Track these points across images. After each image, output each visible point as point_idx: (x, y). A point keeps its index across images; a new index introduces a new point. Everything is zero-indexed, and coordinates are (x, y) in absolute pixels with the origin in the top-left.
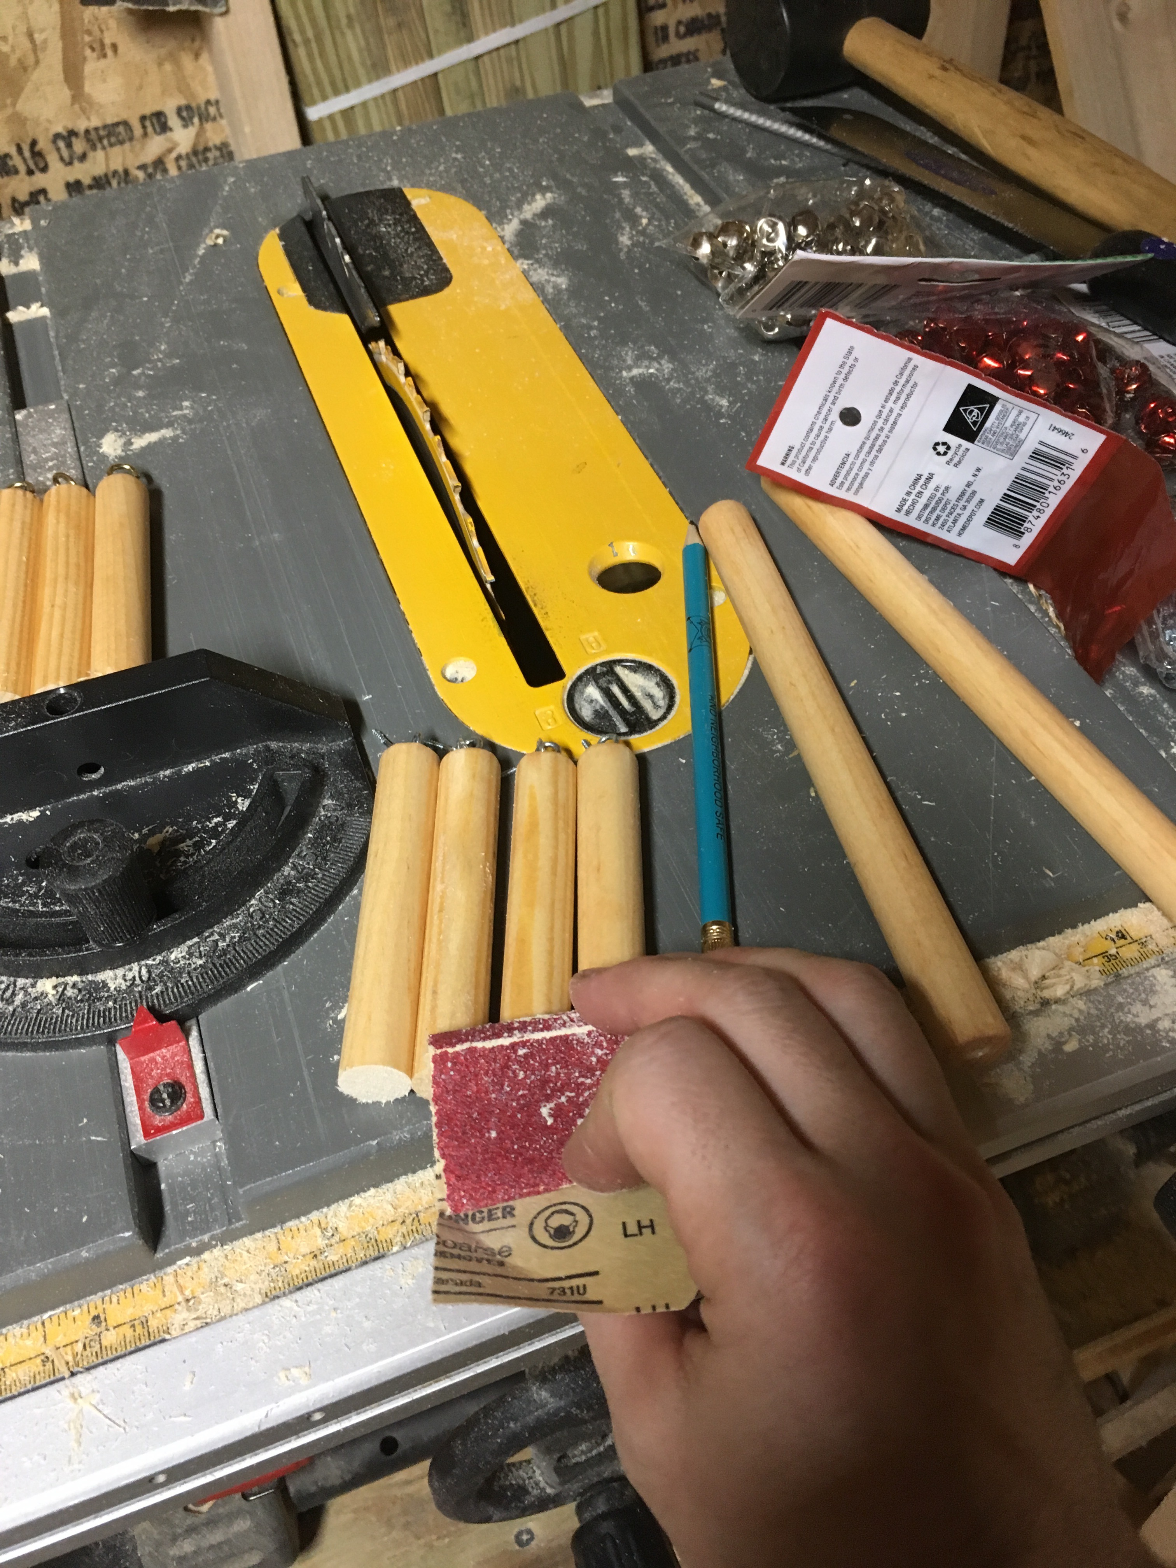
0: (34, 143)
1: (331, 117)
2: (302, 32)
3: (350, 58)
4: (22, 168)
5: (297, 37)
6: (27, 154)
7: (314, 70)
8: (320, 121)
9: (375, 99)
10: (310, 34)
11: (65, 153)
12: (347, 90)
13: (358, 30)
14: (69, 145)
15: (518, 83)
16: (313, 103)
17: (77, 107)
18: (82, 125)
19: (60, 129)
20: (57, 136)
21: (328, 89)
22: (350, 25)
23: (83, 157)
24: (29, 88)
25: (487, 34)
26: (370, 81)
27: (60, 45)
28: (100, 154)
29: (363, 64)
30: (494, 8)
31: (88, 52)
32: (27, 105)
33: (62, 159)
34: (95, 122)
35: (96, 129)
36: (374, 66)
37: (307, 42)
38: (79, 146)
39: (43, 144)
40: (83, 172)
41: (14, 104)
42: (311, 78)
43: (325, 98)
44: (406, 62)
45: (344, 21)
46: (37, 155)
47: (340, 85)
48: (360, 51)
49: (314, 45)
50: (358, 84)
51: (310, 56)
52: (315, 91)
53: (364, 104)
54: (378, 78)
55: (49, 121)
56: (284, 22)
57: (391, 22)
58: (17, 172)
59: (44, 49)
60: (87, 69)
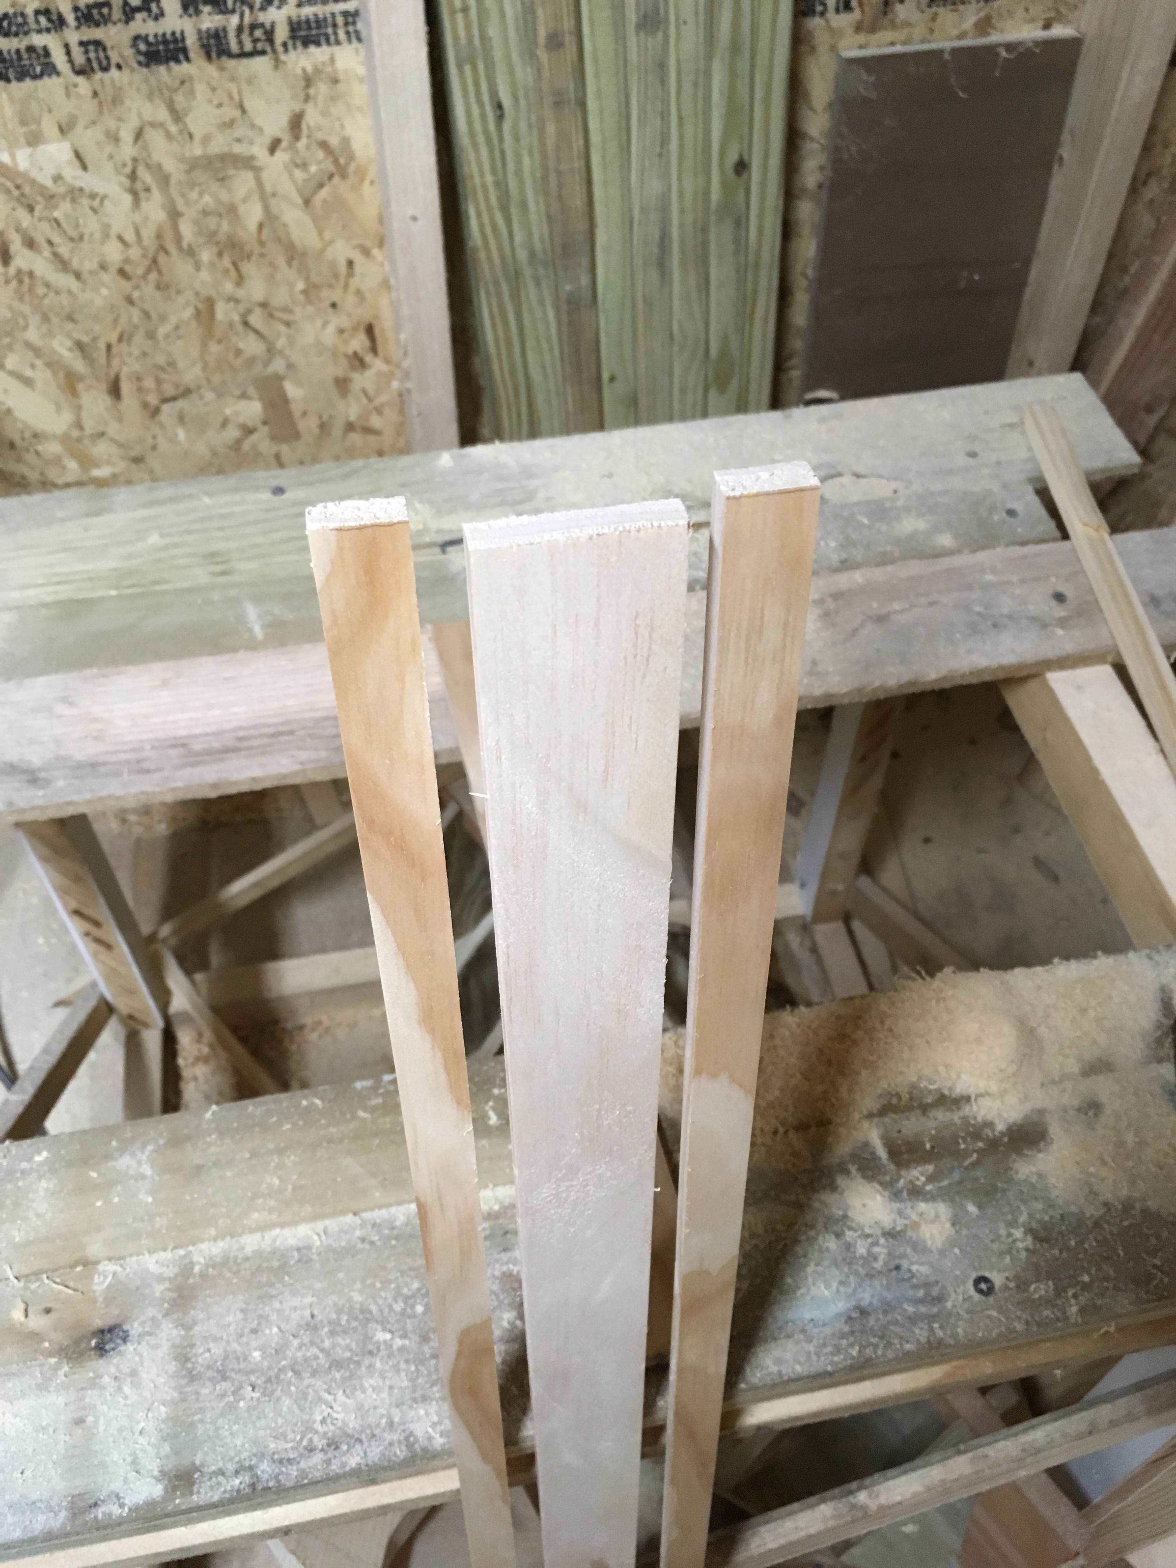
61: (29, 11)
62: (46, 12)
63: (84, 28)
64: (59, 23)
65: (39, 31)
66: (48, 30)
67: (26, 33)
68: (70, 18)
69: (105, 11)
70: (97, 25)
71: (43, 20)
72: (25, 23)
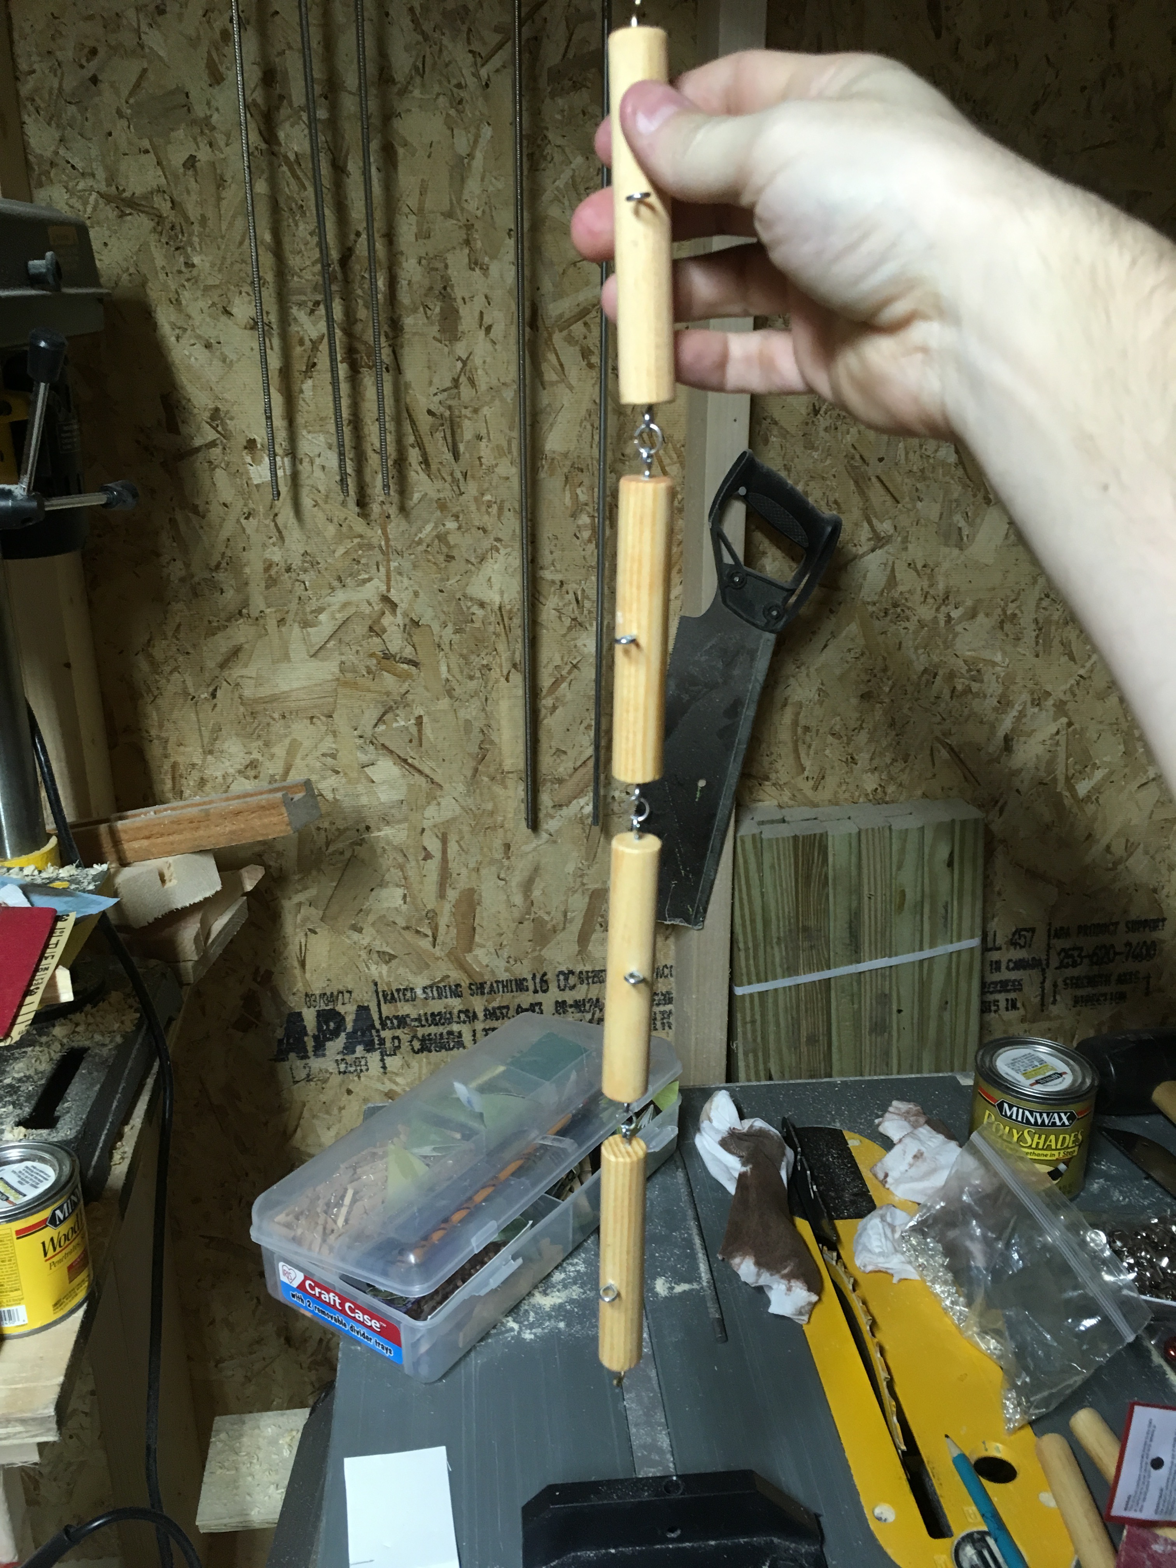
0: (545, 974)
1: (751, 995)
2: (746, 943)
3: (773, 963)
4: (531, 988)
5: (741, 945)
6: (538, 980)
7: (747, 966)
8: (744, 996)
9: (784, 988)
10: (750, 945)
11: (562, 983)
12: (766, 981)
13: (783, 946)
14: (566, 979)
15: (887, 992)
16: (741, 985)
17: (579, 957)
18: (578, 968)
19: (564, 969)
20: (561, 973)
21: (754, 978)
22: (779, 942)
23: (573, 988)
24: (553, 943)
25: (871, 960)
26: (784, 977)
28: (585, 986)
29: (781, 966)
30: (879, 945)
31: (598, 927)
32: (547, 953)
33: (559, 987)
34: (588, 968)
35: (587, 972)
36: (788, 968)
37: (747, 949)
38: (572, 980)
39: (549, 976)
40: (569, 997)
41: (540, 950)
42: (744, 970)
43: (750, 983)
44: (811, 968)
45: (775, 940)
46: (544, 981)
47: (762, 975)
48: (781, 959)
49: (751, 951)
50: (775, 978)
51: (747, 959)
52: (745, 979)
53: (776, 990)
54: (790, 976)
55: (559, 963)
56: (735, 936)
57: (806, 944)
58: (527, 990)
59: (571, 922)
60: (594, 937)
61: (455, 1011)
62: (466, 1012)
63: (488, 1021)
64: (472, 1017)
65: (458, 1023)
66: (464, 1022)
67: (449, 1023)
68: (481, 1015)
69: (504, 1011)
70: (497, 1019)
71: (462, 1016)
72: (452, 1017)
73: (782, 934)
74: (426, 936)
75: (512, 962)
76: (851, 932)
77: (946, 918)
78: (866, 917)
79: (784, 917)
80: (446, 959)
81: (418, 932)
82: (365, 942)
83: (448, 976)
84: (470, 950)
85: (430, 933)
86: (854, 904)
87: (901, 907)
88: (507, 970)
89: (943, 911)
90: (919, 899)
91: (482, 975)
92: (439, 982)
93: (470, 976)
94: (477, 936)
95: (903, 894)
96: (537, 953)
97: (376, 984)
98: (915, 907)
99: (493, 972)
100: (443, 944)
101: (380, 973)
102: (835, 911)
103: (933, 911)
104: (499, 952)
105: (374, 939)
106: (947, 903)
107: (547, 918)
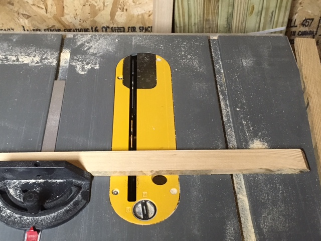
0: (96, 27)
5: (178, 25)
6: (94, 29)
10: (182, 25)
11: (104, 31)
13: (197, 26)
14: (106, 29)
17: (111, 21)
18: (111, 26)
20: (104, 27)
22: (195, 25)
24: (99, 15)
27: (111, 6)
31: (119, 9)
32: (98, 18)
34: (115, 26)
35: (115, 28)
38: (109, 30)
39: (99, 28)
41: (94, 17)
46: (97, 30)
55: (102, 23)
59: (106, 7)
60: (117, 13)
73: (196, 22)
74: (43, 9)
75: (82, 22)
76: (227, 23)
77: (272, 18)
78: (235, 16)
79: (197, 14)
80: (52, 19)
81: (38, 7)
82: (16, 9)
83: (54, 26)
84: (63, 16)
85: (44, 8)
86: (230, 11)
87: (252, 13)
88: (80, 25)
89: (271, 15)
90: (260, 9)
91: (69, 26)
92: (51, 28)
93: (64, 26)
94: (65, 10)
95: (253, 7)
96: (92, 19)
97: (23, 27)
98: (258, 13)
99: (74, 25)
100: (51, 12)
101: (25, 22)
102: (221, 13)
103: (266, 14)
104: (76, 17)
105: (20, 9)
106: (273, 11)
107: (96, 4)
